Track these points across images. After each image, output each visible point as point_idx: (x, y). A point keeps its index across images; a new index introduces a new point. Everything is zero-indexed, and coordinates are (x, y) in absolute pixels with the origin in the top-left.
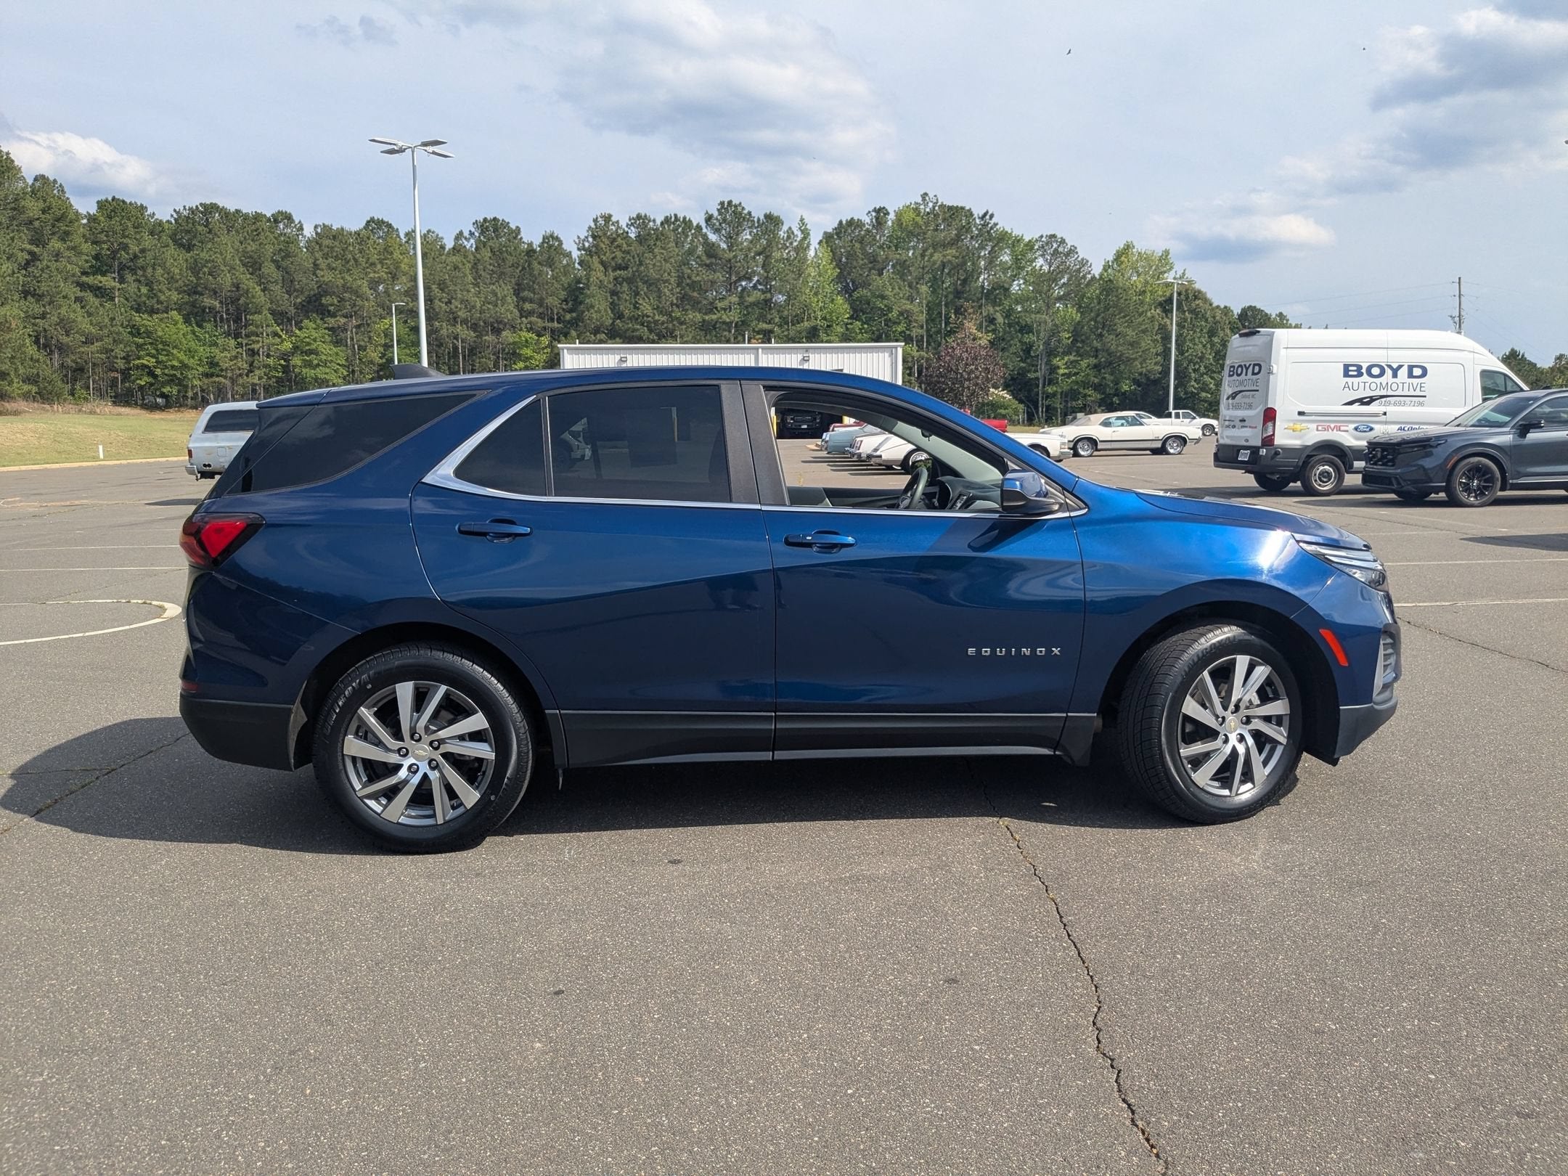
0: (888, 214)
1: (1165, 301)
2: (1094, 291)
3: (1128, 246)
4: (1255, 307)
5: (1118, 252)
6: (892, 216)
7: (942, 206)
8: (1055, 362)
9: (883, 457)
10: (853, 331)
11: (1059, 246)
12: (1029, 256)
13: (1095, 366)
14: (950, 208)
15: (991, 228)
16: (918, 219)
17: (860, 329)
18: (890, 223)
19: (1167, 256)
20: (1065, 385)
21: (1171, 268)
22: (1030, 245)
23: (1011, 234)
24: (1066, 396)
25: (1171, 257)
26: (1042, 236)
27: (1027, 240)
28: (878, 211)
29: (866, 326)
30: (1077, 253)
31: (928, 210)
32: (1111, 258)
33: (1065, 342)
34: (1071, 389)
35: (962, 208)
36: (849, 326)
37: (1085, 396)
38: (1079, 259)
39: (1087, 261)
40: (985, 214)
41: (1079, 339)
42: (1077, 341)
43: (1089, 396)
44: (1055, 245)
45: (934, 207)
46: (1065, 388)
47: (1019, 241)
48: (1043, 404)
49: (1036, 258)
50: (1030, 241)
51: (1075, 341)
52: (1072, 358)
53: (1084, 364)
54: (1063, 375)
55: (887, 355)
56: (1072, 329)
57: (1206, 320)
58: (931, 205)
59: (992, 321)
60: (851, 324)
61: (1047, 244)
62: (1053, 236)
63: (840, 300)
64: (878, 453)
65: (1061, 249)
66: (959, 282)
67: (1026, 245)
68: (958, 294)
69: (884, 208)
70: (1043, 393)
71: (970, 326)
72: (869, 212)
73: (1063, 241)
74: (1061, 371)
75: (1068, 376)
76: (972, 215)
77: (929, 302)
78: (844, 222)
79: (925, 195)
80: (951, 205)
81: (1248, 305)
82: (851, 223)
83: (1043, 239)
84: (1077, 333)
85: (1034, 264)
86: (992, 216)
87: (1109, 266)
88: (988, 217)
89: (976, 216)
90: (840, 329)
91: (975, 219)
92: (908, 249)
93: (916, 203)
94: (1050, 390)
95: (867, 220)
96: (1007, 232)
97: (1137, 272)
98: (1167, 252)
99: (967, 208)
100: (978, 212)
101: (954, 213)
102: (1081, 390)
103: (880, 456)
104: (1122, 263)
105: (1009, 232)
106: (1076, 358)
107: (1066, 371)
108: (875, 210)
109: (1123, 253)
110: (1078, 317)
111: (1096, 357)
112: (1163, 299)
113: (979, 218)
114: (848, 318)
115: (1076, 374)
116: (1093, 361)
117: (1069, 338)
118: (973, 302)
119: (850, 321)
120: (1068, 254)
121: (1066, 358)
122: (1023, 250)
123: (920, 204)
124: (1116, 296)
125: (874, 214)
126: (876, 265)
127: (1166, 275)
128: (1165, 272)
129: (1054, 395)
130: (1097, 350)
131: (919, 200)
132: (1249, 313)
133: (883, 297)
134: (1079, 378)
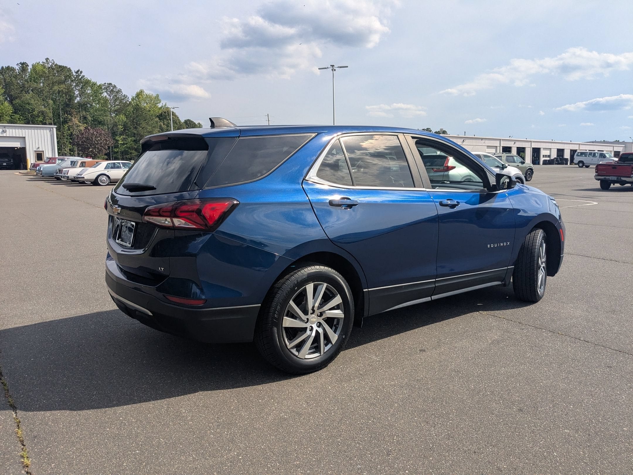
0: (28, 66)
1: (160, 115)
2: (130, 109)
3: (141, 91)
4: (190, 120)
5: (137, 93)
6: (30, 67)
7: (56, 65)
8: (117, 138)
9: (85, 178)
10: (15, 119)
11: (113, 88)
12: (100, 91)
13: (134, 141)
14: (60, 67)
15: (82, 78)
16: (44, 69)
17: (18, 118)
18: (29, 70)
19: (158, 97)
20: (122, 148)
21: (160, 102)
22: (100, 87)
23: (90, 81)
24: (122, 153)
25: (160, 97)
26: (105, 84)
27: (98, 84)
28: (23, 64)
29: (21, 117)
30: (122, 92)
31: (49, 66)
32: (134, 96)
33: (120, 130)
34: (125, 150)
35: (66, 67)
36: (12, 117)
37: (131, 153)
38: (123, 95)
39: (127, 96)
40: (78, 71)
41: (127, 129)
42: (126, 129)
43: (133, 153)
44: (111, 88)
45: (52, 65)
46: (123, 150)
47: (95, 84)
48: (112, 157)
49: (103, 92)
50: (100, 85)
51: (125, 130)
52: (124, 137)
53: (130, 139)
54: (121, 144)
55: (48, 131)
56: (123, 124)
57: (177, 124)
58: (50, 64)
59: (85, 118)
60: (14, 116)
61: (108, 87)
62: (111, 84)
63: (6, 104)
64: (82, 176)
65: (114, 90)
66: (67, 100)
67: (99, 87)
68: (67, 105)
69: (26, 63)
70: (112, 151)
71: (75, 121)
72: (18, 64)
73: (115, 87)
74: (120, 142)
75: (123, 144)
76: (71, 70)
77: (53, 108)
78: (4, 68)
79: (47, 59)
80: (60, 65)
81: (187, 119)
82: (8, 68)
83: (106, 85)
84: (125, 126)
85: (102, 95)
86: (81, 72)
87: (134, 99)
88: (79, 72)
89: (73, 71)
90: (8, 118)
91: (72, 73)
92: (40, 83)
93: (43, 62)
94: (116, 150)
95: (17, 68)
96: (89, 80)
97: (146, 102)
98: (158, 96)
99: (68, 67)
100: (74, 70)
101: (62, 69)
102: (129, 151)
103: (84, 178)
104: (140, 98)
105: (90, 80)
106: (126, 137)
107: (122, 142)
108: (21, 63)
109: (139, 94)
110: (125, 119)
111: (135, 137)
112: (159, 114)
113: (75, 72)
114: (12, 113)
115: (126, 144)
116: (133, 138)
117: (122, 128)
118: (76, 109)
119: (13, 114)
120: (117, 92)
121: (122, 137)
122: (97, 89)
123: (45, 63)
124: (141, 112)
125: (20, 65)
126: (23, 89)
127: (158, 105)
128: (158, 103)
129: (117, 152)
130: (134, 134)
131: (45, 61)
132: (188, 122)
133: (29, 104)
134: (128, 145)
